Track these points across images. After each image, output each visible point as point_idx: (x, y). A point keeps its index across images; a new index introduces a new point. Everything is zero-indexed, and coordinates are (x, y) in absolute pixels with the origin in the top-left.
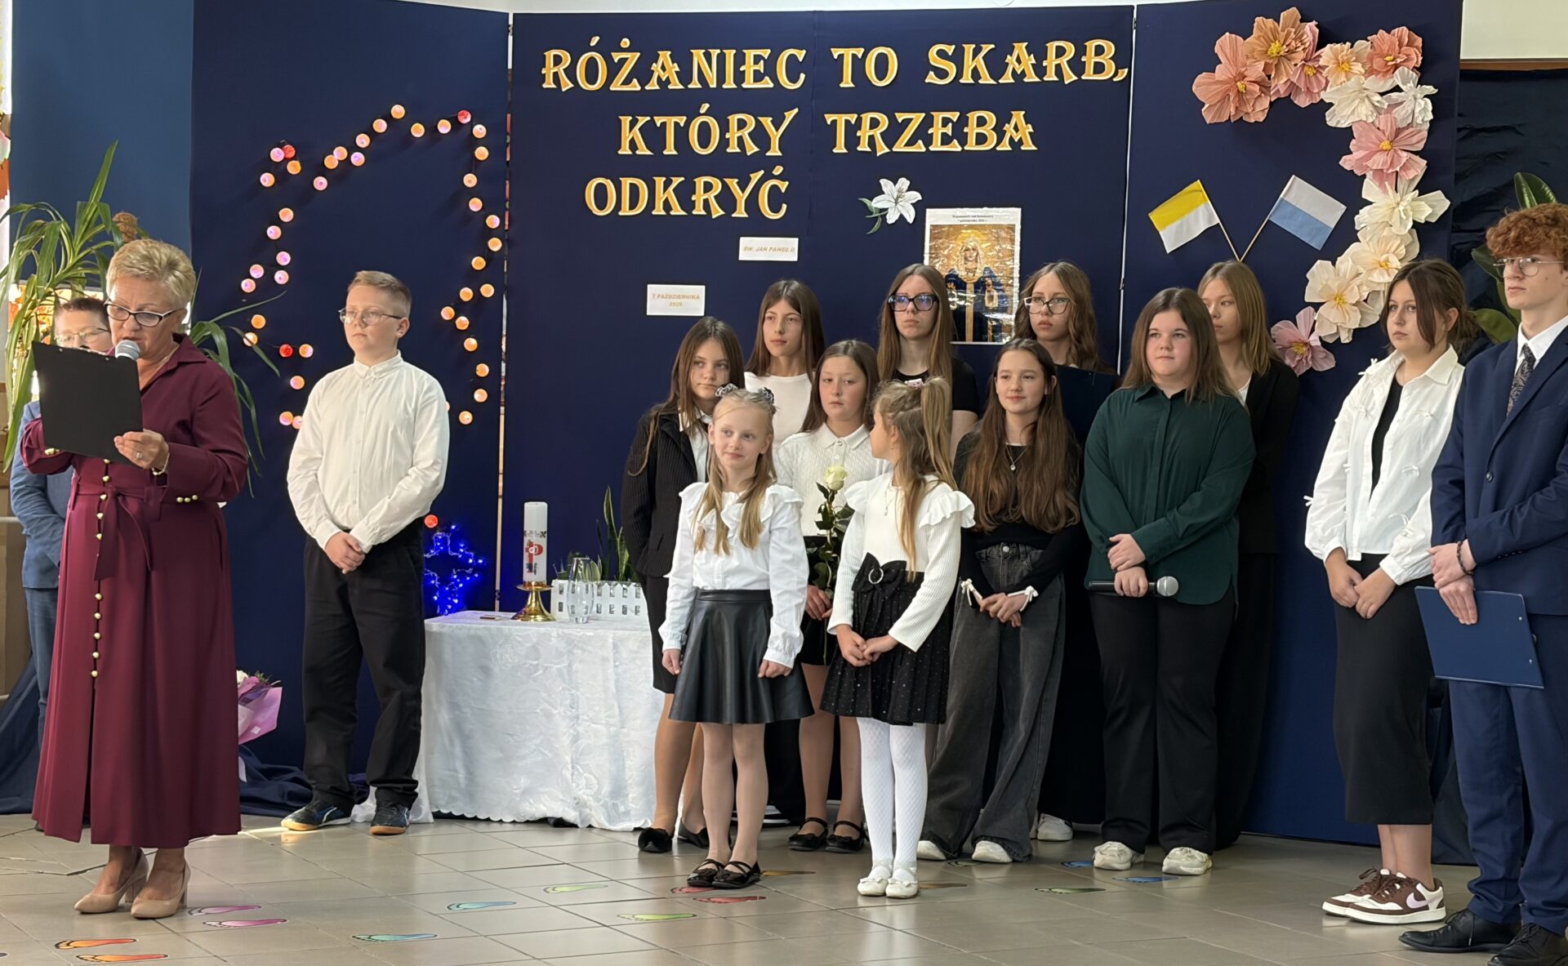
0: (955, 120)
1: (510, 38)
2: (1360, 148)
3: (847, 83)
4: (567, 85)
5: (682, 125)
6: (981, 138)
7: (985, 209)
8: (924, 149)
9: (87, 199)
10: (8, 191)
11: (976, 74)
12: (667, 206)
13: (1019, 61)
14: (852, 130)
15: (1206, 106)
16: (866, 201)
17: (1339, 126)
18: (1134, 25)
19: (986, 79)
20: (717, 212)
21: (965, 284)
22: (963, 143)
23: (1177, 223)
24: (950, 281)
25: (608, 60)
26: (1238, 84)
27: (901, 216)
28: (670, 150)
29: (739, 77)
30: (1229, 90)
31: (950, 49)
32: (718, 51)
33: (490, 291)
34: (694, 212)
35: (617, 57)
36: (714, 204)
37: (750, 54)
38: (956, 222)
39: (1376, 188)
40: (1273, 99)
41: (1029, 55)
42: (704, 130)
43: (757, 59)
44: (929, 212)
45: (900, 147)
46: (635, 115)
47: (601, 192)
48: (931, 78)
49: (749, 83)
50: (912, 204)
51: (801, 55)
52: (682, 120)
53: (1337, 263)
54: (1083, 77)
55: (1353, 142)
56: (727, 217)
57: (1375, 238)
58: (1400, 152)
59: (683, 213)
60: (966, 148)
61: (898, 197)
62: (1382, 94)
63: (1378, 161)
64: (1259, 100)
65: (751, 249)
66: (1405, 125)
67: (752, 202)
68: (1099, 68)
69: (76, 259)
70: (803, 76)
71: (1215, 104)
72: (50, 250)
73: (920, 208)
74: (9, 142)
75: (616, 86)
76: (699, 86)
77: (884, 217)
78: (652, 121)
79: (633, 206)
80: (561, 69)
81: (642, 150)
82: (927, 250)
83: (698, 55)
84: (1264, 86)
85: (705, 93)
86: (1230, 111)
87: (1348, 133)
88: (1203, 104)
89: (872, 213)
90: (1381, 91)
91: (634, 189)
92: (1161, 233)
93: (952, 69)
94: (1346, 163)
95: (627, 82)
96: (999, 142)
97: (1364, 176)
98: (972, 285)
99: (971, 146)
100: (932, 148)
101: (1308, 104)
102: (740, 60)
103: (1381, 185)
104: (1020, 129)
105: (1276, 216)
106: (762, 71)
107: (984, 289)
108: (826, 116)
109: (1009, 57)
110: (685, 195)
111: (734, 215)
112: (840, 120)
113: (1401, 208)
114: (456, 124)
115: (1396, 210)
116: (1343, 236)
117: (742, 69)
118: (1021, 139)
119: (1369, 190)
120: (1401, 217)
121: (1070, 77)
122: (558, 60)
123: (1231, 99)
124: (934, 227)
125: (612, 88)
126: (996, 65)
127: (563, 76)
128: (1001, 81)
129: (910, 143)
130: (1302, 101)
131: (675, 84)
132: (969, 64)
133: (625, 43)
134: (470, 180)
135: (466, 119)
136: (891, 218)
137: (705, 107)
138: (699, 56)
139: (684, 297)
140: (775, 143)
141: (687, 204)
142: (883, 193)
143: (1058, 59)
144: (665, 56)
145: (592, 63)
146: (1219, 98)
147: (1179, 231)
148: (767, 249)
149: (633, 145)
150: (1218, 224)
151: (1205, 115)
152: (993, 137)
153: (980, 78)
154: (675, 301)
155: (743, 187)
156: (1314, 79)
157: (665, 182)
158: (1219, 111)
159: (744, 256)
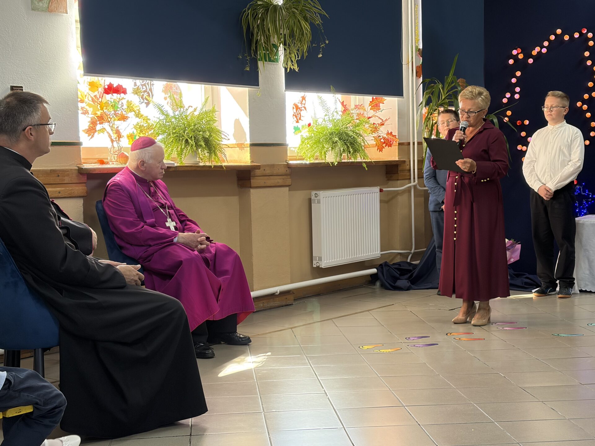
9: (448, 75)
10: (422, 74)
69: (445, 97)
72: (436, 94)
74: (422, 58)
114: (581, 34)
135: (585, 31)
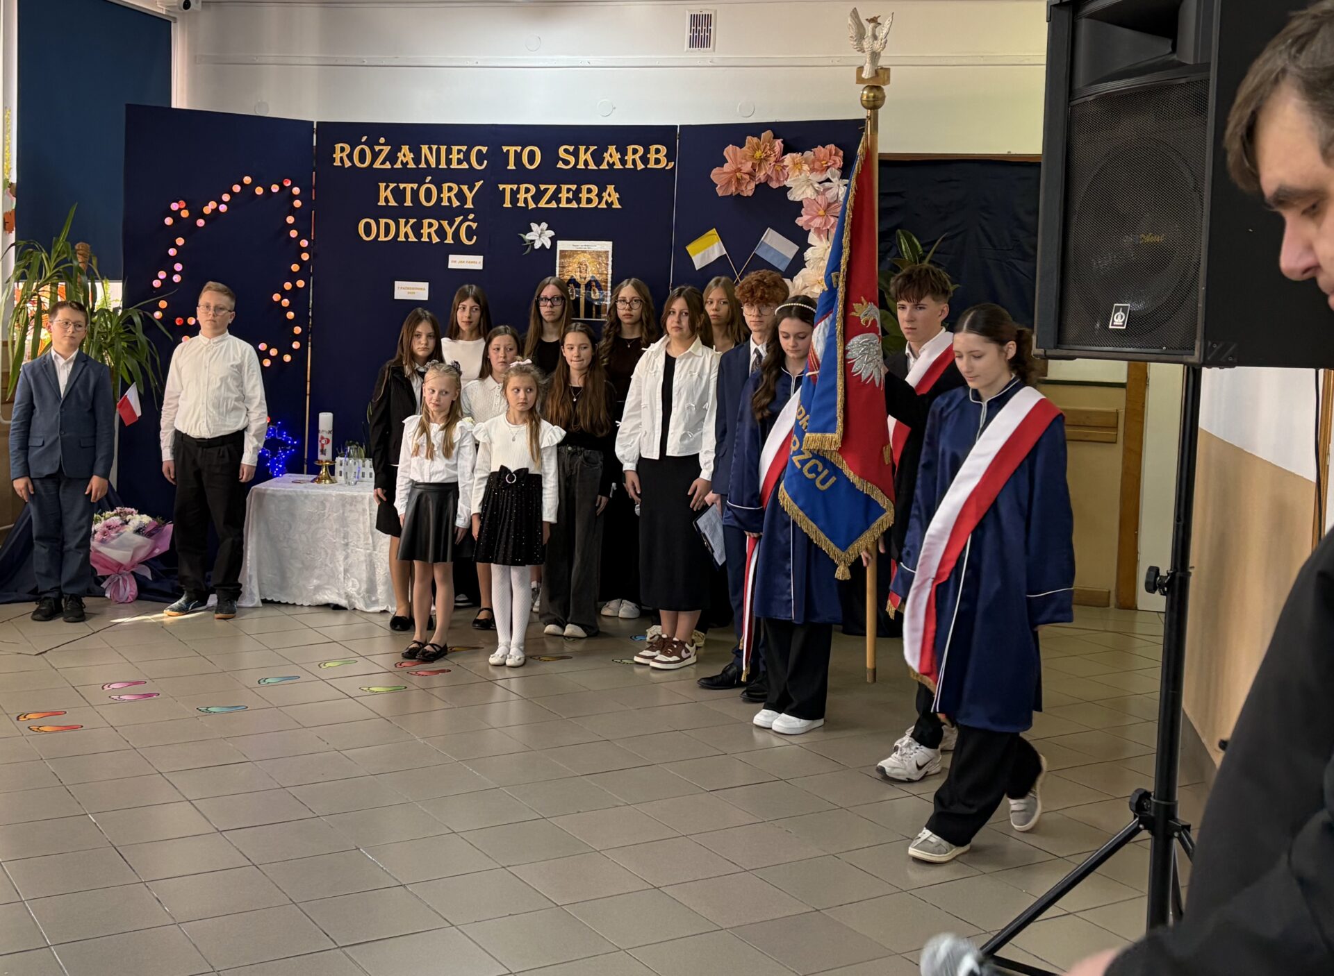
0: (574, 189)
1: (315, 136)
2: (807, 214)
3: (511, 166)
4: (348, 164)
5: (415, 189)
6: (589, 201)
7: (592, 242)
9: (58, 237)
10: (14, 228)
11: (586, 163)
12: (406, 235)
13: (611, 156)
14: (514, 194)
15: (719, 186)
16: (522, 235)
17: (795, 200)
18: (678, 137)
19: (592, 166)
20: (436, 240)
21: (580, 285)
22: (579, 202)
23: (703, 252)
24: (571, 283)
25: (372, 150)
26: (737, 174)
27: (543, 245)
28: (408, 203)
29: (449, 162)
30: (731, 177)
31: (571, 148)
32: (436, 146)
33: (301, 284)
34: (422, 240)
35: (377, 148)
36: (434, 236)
37: (455, 148)
38: (574, 249)
39: (816, 238)
40: (757, 183)
41: (617, 153)
42: (428, 191)
43: (459, 151)
44: (559, 243)
45: (542, 204)
46: (388, 182)
47: (368, 228)
48: (560, 165)
49: (454, 166)
50: (549, 238)
51: (484, 149)
52: (415, 186)
54: (649, 166)
55: (803, 209)
56: (441, 243)
57: (814, 266)
58: (830, 217)
59: (416, 240)
60: (581, 206)
61: (541, 233)
62: (820, 183)
63: (817, 222)
64: (749, 184)
65: (455, 262)
66: (832, 201)
67: (456, 234)
68: (657, 161)
69: (51, 274)
70: (486, 162)
71: (724, 185)
72: (37, 267)
73: (554, 240)
74: (15, 199)
75: (377, 165)
76: (425, 166)
77: (533, 245)
78: (398, 186)
79: (386, 235)
80: (344, 155)
81: (392, 203)
82: (558, 265)
84: (752, 175)
85: (428, 171)
86: (732, 190)
87: (799, 205)
88: (717, 185)
89: (525, 243)
90: (820, 181)
91: (387, 226)
92: (693, 258)
93: (572, 159)
94: (800, 221)
95: (383, 163)
96: (599, 203)
97: (809, 231)
98: (584, 286)
99: (583, 205)
100: (560, 206)
101: (777, 186)
102: (449, 152)
103: (819, 236)
104: (612, 196)
105: (759, 251)
106: (462, 158)
107: (591, 288)
108: (499, 185)
109: (605, 154)
110: (417, 229)
111: (445, 242)
112: (508, 187)
116: (798, 264)
117: (450, 157)
118: (612, 201)
119: (812, 238)
121: (640, 166)
122: (342, 150)
123: (733, 183)
124: (561, 251)
125: (374, 166)
126: (598, 158)
127: (346, 159)
128: (601, 167)
129: (548, 202)
130: (774, 185)
131: (412, 165)
132: (582, 157)
133: (382, 140)
136: (537, 246)
137: (429, 178)
138: (425, 149)
139: (415, 289)
140: (470, 200)
141: (418, 235)
142: (532, 231)
143: (634, 155)
144: (405, 148)
145: (362, 153)
146: (726, 182)
147: (703, 258)
148: (464, 262)
149: (387, 200)
150: (725, 255)
151: (717, 191)
152: (596, 200)
153: (589, 165)
154: (412, 291)
155: (451, 225)
156: (780, 173)
157: (405, 222)
158: (727, 189)
159: (451, 265)
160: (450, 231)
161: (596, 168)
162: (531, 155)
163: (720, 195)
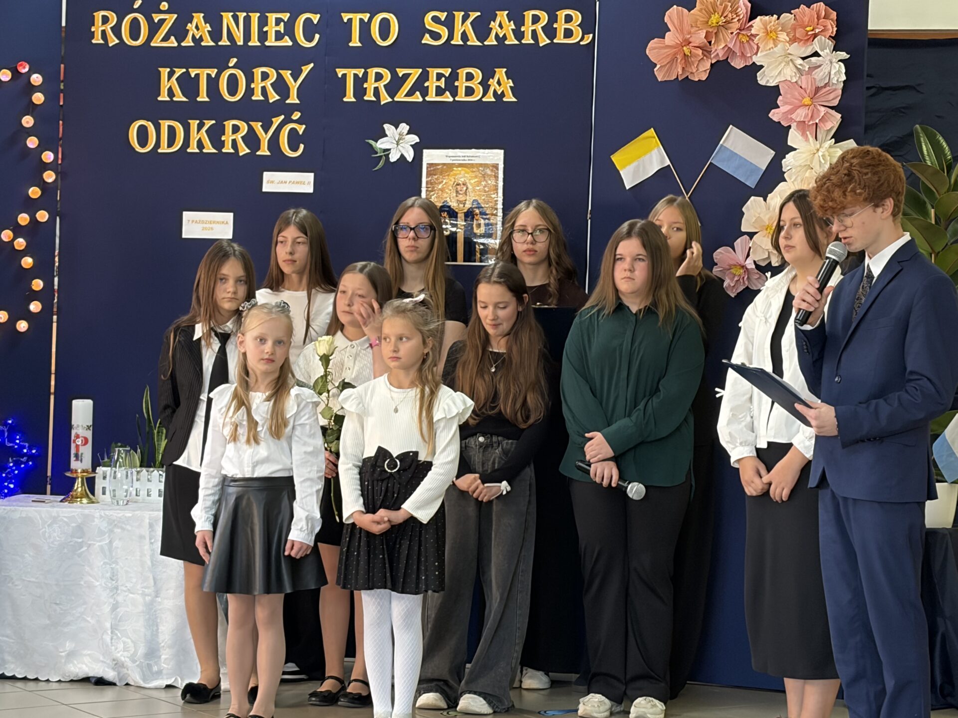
0: (447, 75)
1: (64, 1)
2: (786, 103)
3: (355, 42)
4: (113, 41)
5: (213, 76)
6: (470, 91)
7: (473, 150)
8: (421, 100)
11: (464, 37)
12: (200, 145)
13: (501, 26)
14: (359, 82)
15: (658, 66)
16: (372, 142)
17: (768, 85)
19: (474, 41)
20: (244, 150)
21: (457, 213)
22: (454, 94)
23: (635, 164)
24: (444, 211)
25: (150, 20)
26: (685, 48)
27: (402, 156)
28: (203, 97)
29: (263, 36)
30: (676, 54)
31: (443, 16)
32: (245, 14)
33: (45, 216)
34: (224, 150)
35: (157, 17)
36: (241, 144)
37: (272, 17)
38: (448, 161)
39: (800, 137)
40: (713, 62)
41: (509, 21)
42: (233, 80)
43: (278, 21)
44: (426, 152)
45: (400, 97)
46: (172, 66)
47: (143, 135)
48: (427, 40)
49: (271, 42)
50: (411, 146)
51: (316, 18)
52: (213, 72)
53: (768, 198)
54: (555, 41)
55: (780, 98)
56: (252, 156)
57: (799, 179)
58: (819, 107)
59: (214, 151)
60: (457, 99)
61: (399, 139)
62: (804, 59)
63: (801, 114)
64: (702, 61)
65: (272, 182)
66: (822, 84)
67: (274, 142)
68: (568, 33)
70: (317, 36)
71: (666, 65)
73: (418, 149)
75: (156, 43)
76: (228, 43)
77: (387, 156)
78: (187, 73)
79: (170, 144)
80: (108, 27)
81: (180, 97)
82: (424, 184)
83: (227, 17)
84: (707, 51)
85: (233, 49)
86: (677, 72)
87: (775, 91)
88: (655, 65)
89: (377, 153)
90: (803, 56)
91: (172, 130)
92: (621, 173)
93: (444, 32)
94: (775, 115)
95: (166, 39)
96: (484, 95)
97: (789, 127)
98: (463, 214)
99: (461, 97)
100: (427, 99)
101: (742, 66)
102: (263, 22)
103: (804, 134)
104: (502, 83)
105: (717, 159)
106: (282, 31)
107: (473, 218)
108: (337, 70)
109: (492, 23)
110: (216, 135)
111: (258, 153)
112: (350, 74)
113: (820, 154)
114: (15, 73)
115: (816, 155)
116: (773, 176)
117: (265, 29)
118: (503, 92)
119: (794, 138)
120: (820, 161)
121: (544, 41)
122: (105, 20)
123: (679, 61)
124: (430, 165)
125: (152, 44)
126: (481, 27)
127: (110, 33)
128: (486, 43)
129: (410, 93)
130: (738, 64)
131: (208, 42)
132: (459, 28)
133: (164, 6)
134: (28, 121)
135: (24, 69)
136: (394, 157)
137: (233, 61)
138: (228, 19)
139: (214, 222)
140: (294, 92)
141: (218, 143)
142: (386, 136)
143: (534, 25)
144: (198, 18)
145: (135, 25)
146: (668, 60)
147: (636, 172)
148: (285, 182)
149: (171, 93)
150: (669, 166)
151: (656, 73)
152: (479, 90)
153: (468, 40)
154: (208, 226)
155: (266, 129)
156: (746, 45)
157: (198, 124)
158: (669, 71)
159: (266, 188)
160: (265, 138)
161: (479, 44)
162: (385, 27)
163: (659, 80)
